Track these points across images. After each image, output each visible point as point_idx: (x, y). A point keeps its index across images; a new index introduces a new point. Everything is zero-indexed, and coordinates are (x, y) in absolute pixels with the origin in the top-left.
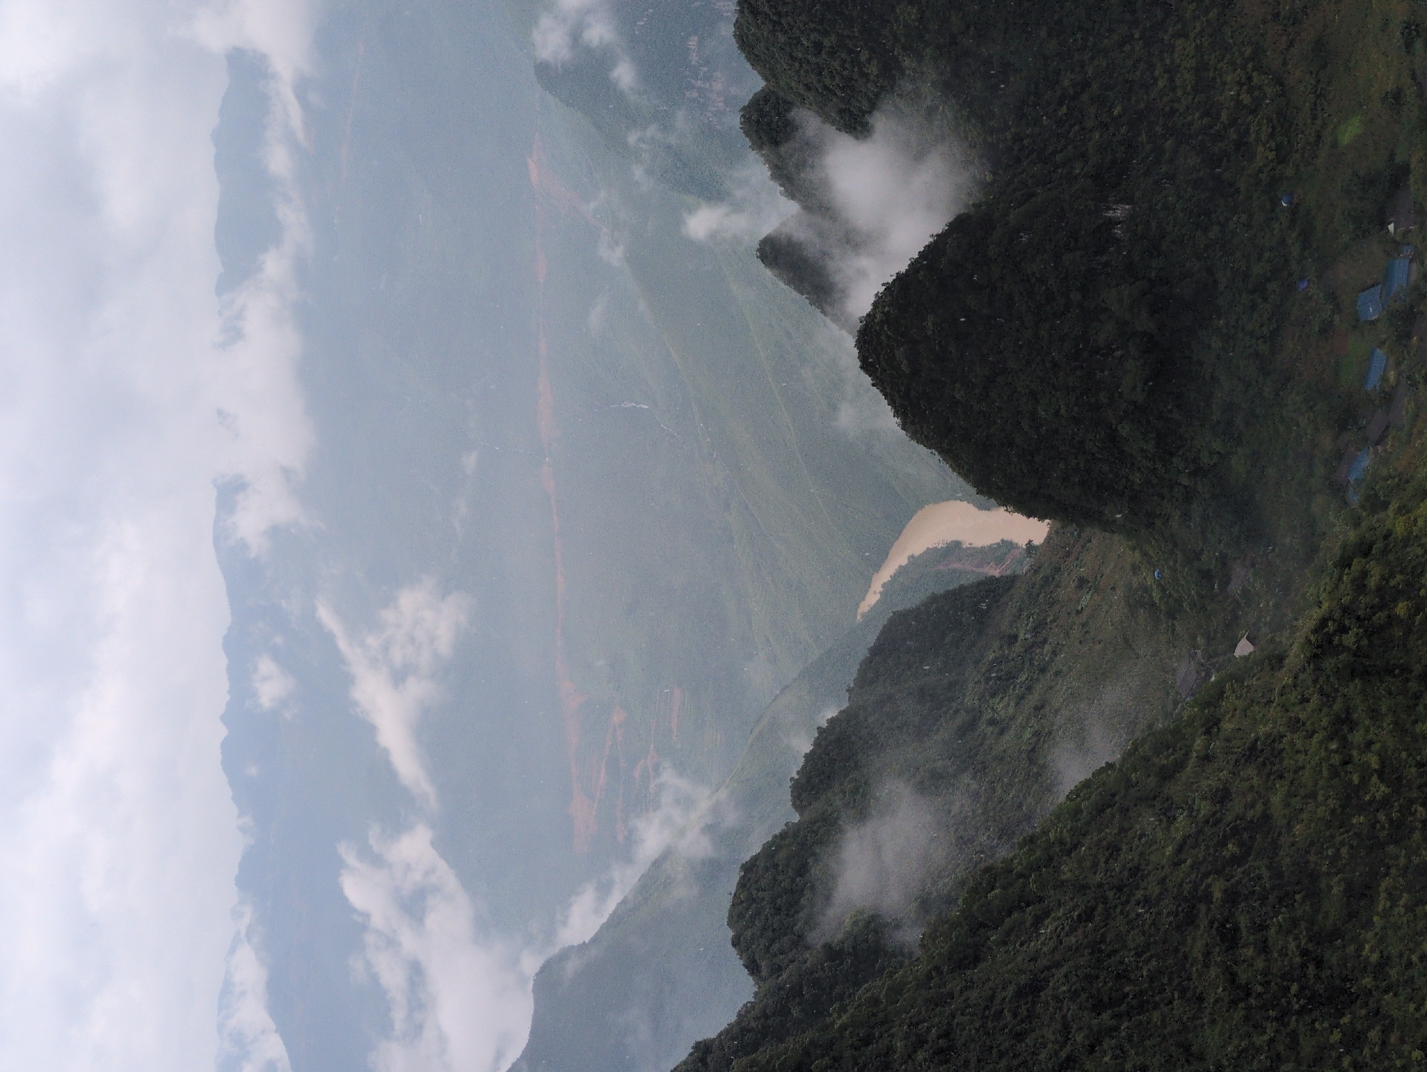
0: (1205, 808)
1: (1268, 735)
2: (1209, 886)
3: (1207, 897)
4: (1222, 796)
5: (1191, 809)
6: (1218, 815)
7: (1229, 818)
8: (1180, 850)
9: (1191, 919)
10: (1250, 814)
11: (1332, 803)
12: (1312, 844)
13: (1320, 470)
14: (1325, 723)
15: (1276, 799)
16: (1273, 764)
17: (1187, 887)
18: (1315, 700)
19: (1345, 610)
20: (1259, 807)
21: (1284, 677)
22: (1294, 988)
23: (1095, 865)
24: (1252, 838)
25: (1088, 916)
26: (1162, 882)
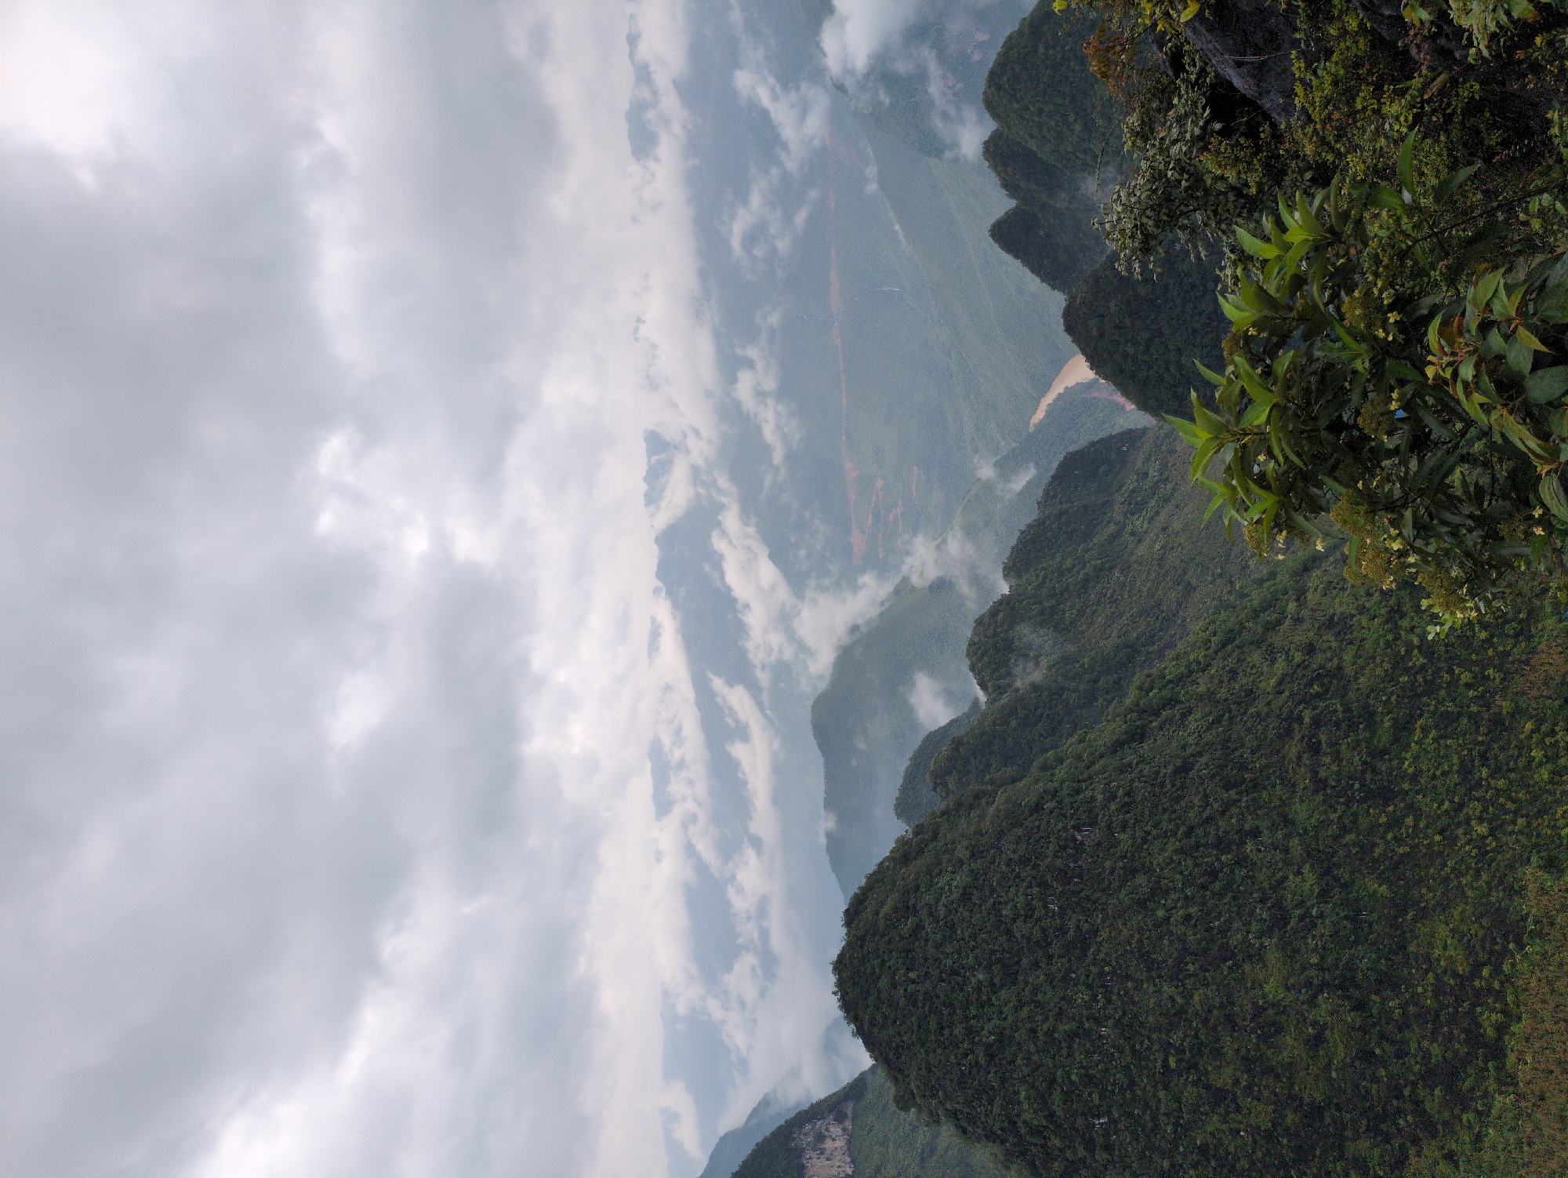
0: (1298, 657)
1: (1342, 614)
2: (1301, 711)
4: (1311, 649)
5: (1287, 653)
6: (1306, 663)
7: (1314, 665)
8: (1280, 683)
9: (1289, 732)
10: (1329, 665)
11: (1386, 666)
12: (1372, 691)
14: (1383, 611)
15: (1348, 658)
16: (1345, 634)
17: (1285, 710)
20: (1335, 661)
22: (1357, 786)
24: (1331, 683)
25: (1218, 720)
26: (1268, 704)
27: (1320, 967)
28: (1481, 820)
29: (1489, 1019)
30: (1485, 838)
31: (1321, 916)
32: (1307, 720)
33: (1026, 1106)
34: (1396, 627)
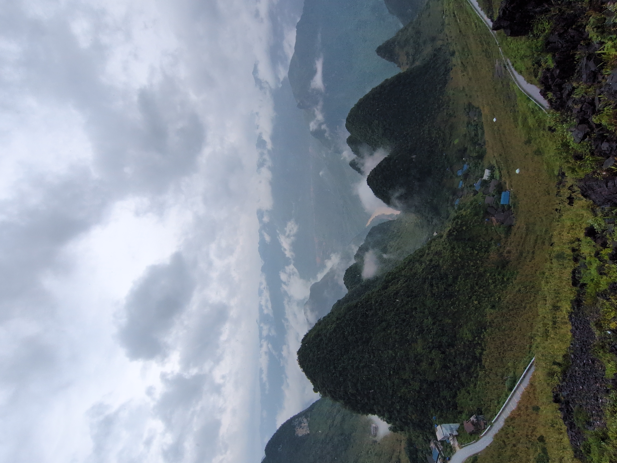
0: (428, 263)
1: (439, 250)
3: (428, 277)
4: (431, 261)
5: (425, 262)
6: (430, 264)
7: (432, 264)
8: (423, 270)
9: (425, 282)
10: (436, 264)
11: (451, 262)
12: (447, 269)
13: (450, 202)
14: (450, 248)
15: (441, 261)
16: (440, 255)
17: (424, 277)
18: (448, 244)
19: (454, 228)
20: (438, 263)
21: (443, 240)
22: (443, 294)
23: (408, 272)
24: (436, 268)
25: (406, 281)
26: (420, 275)
27: (432, 342)
28: (476, 300)
29: (478, 352)
30: (477, 304)
31: (433, 329)
32: (430, 278)
33: (350, 387)
34: (453, 252)
